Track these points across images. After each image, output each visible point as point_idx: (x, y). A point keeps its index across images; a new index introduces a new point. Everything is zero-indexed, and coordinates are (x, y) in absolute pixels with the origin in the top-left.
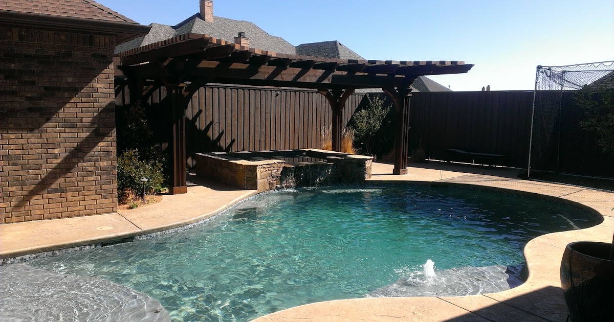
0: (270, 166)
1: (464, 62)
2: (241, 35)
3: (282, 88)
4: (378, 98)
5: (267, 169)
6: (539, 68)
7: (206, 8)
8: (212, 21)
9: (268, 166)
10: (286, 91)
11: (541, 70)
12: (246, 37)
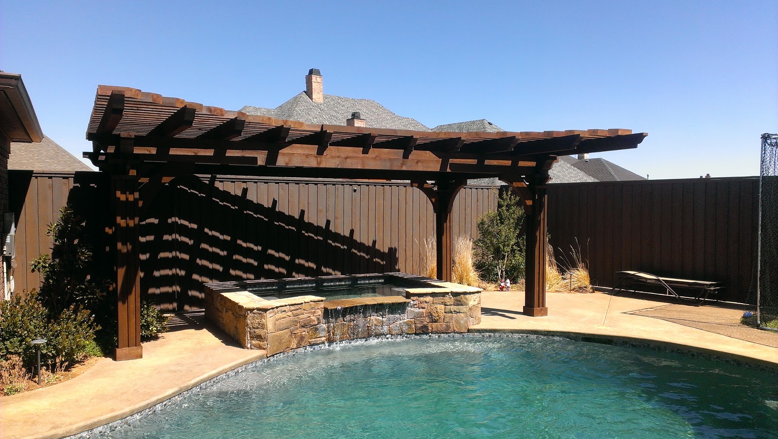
0: (297, 307)
1: (631, 131)
2: (355, 116)
3: (393, 181)
4: (509, 193)
5: (290, 313)
6: (765, 138)
7: (314, 84)
8: (321, 101)
9: (292, 308)
10: (398, 185)
11: (769, 142)
12: (361, 118)
